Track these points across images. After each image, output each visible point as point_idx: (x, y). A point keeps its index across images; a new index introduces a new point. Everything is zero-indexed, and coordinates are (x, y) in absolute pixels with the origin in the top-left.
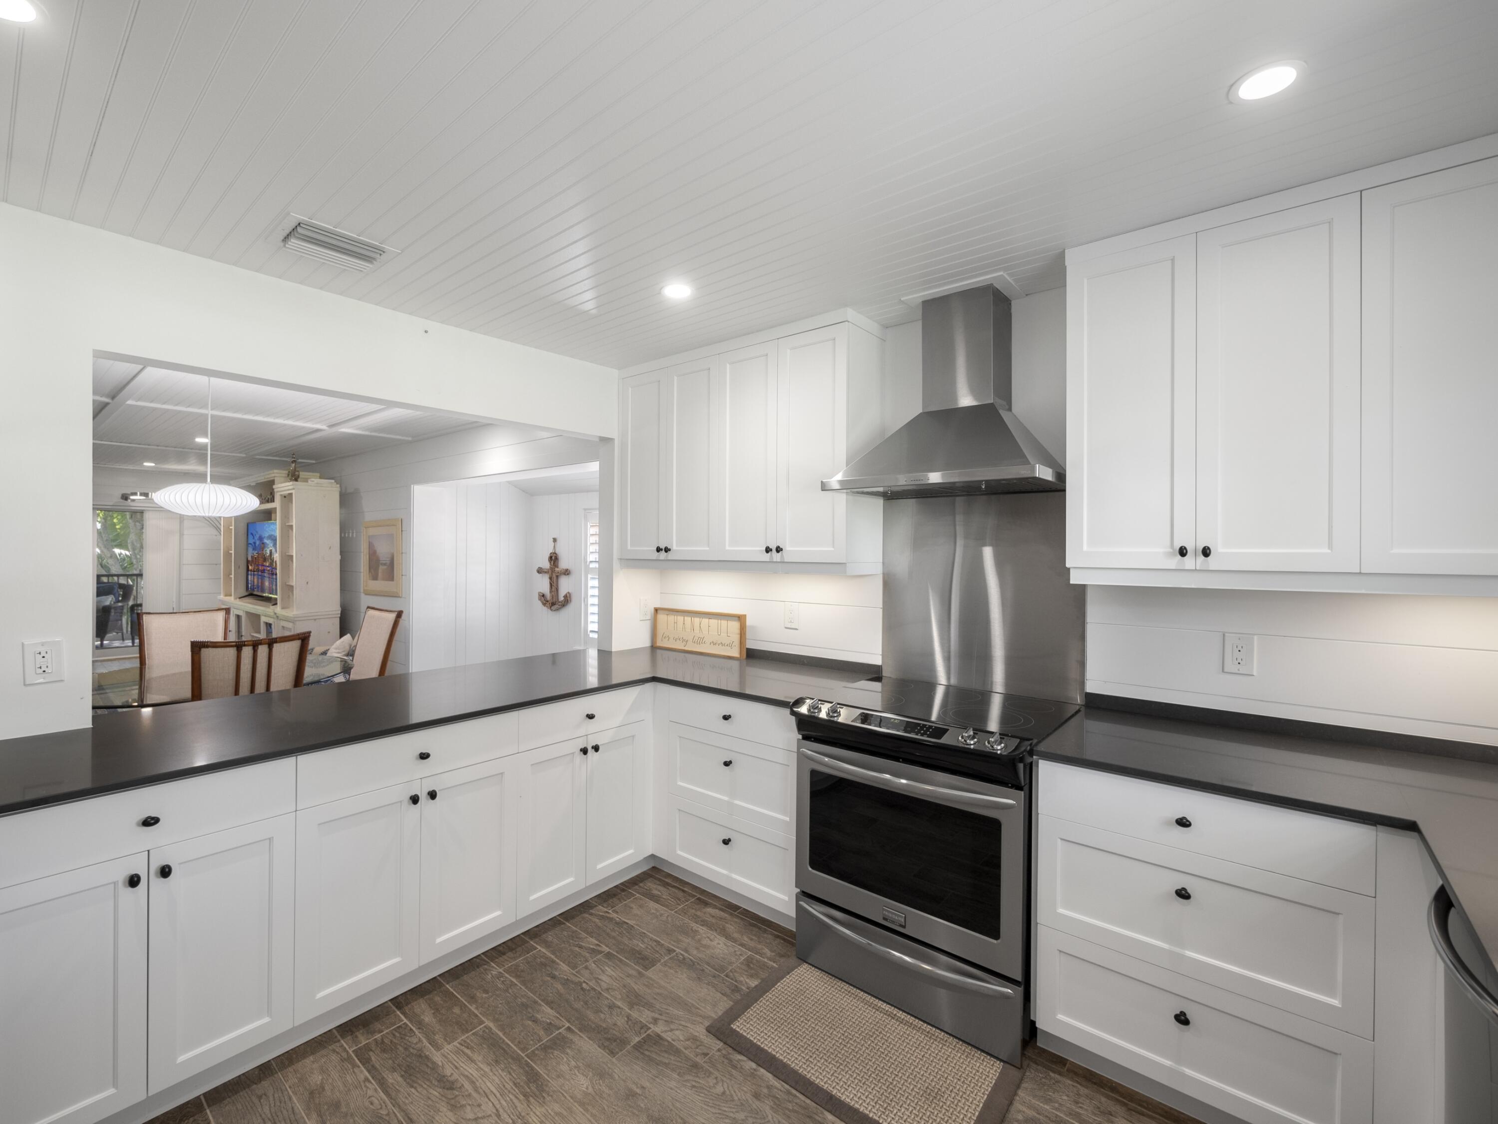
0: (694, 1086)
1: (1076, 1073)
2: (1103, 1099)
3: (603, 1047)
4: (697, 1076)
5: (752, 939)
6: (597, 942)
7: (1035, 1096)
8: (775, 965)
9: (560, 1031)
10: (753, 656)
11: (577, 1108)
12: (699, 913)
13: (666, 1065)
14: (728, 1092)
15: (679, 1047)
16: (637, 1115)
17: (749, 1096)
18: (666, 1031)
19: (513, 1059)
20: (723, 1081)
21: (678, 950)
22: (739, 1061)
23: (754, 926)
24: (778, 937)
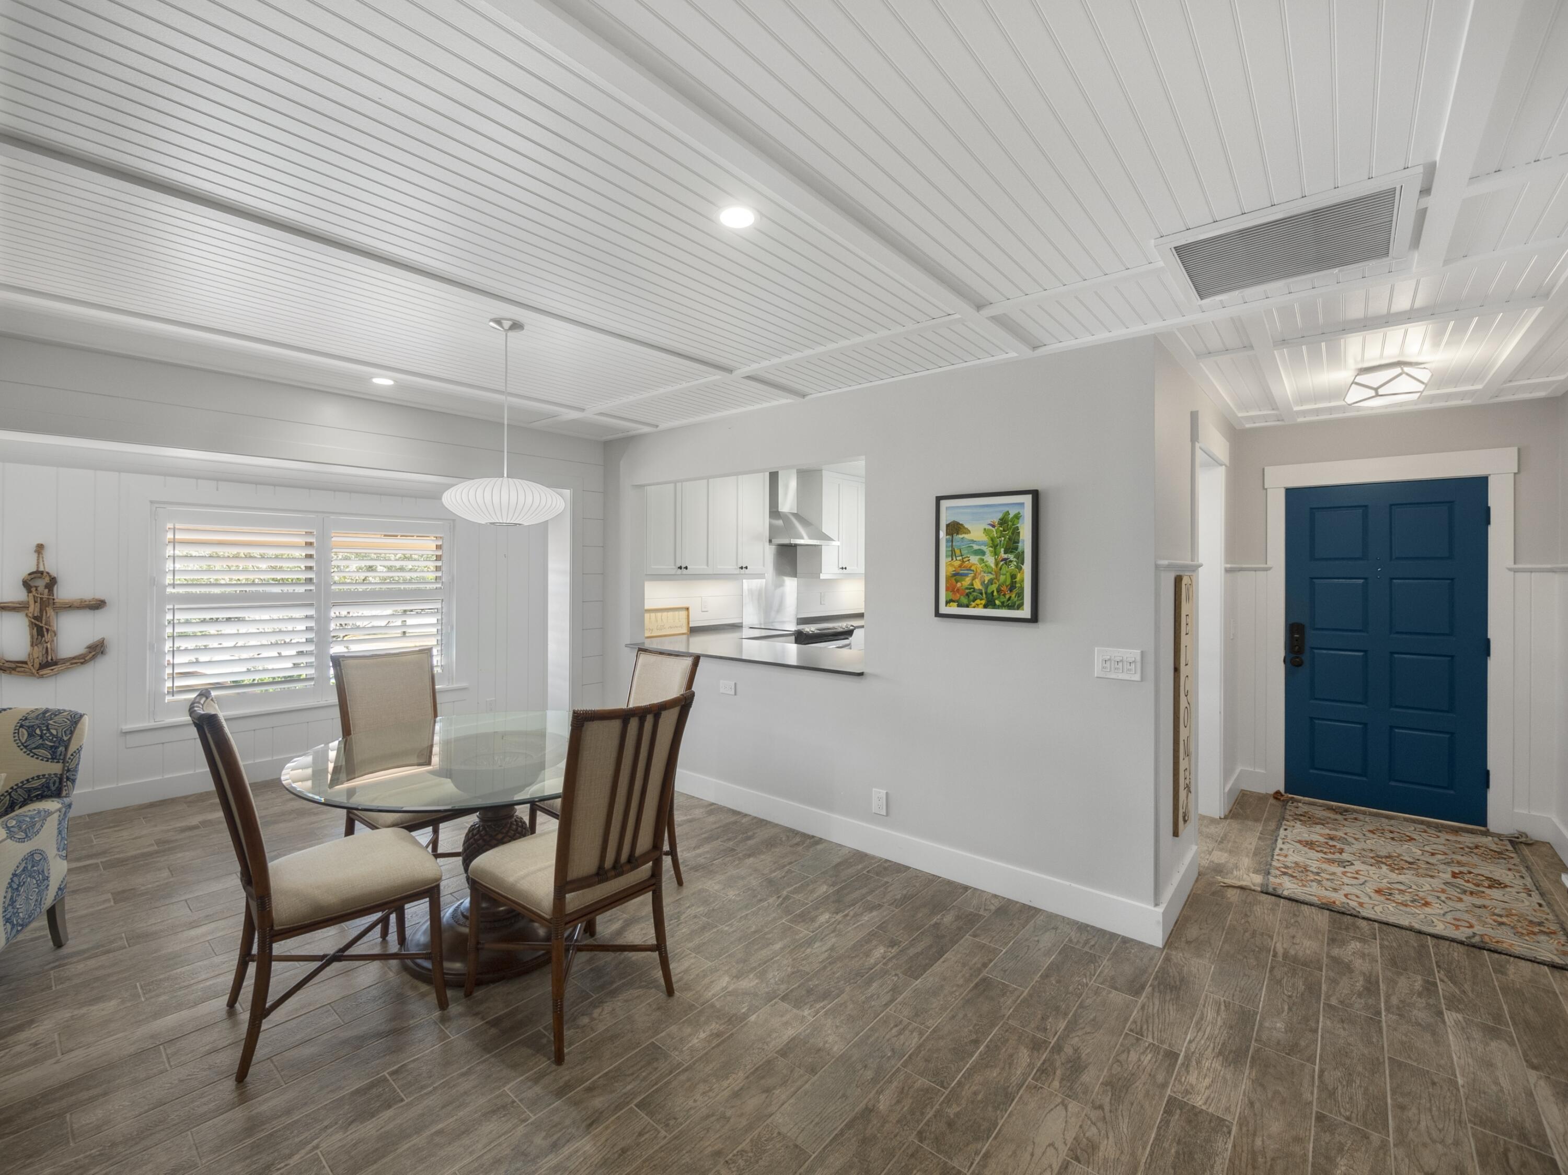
10: (694, 631)
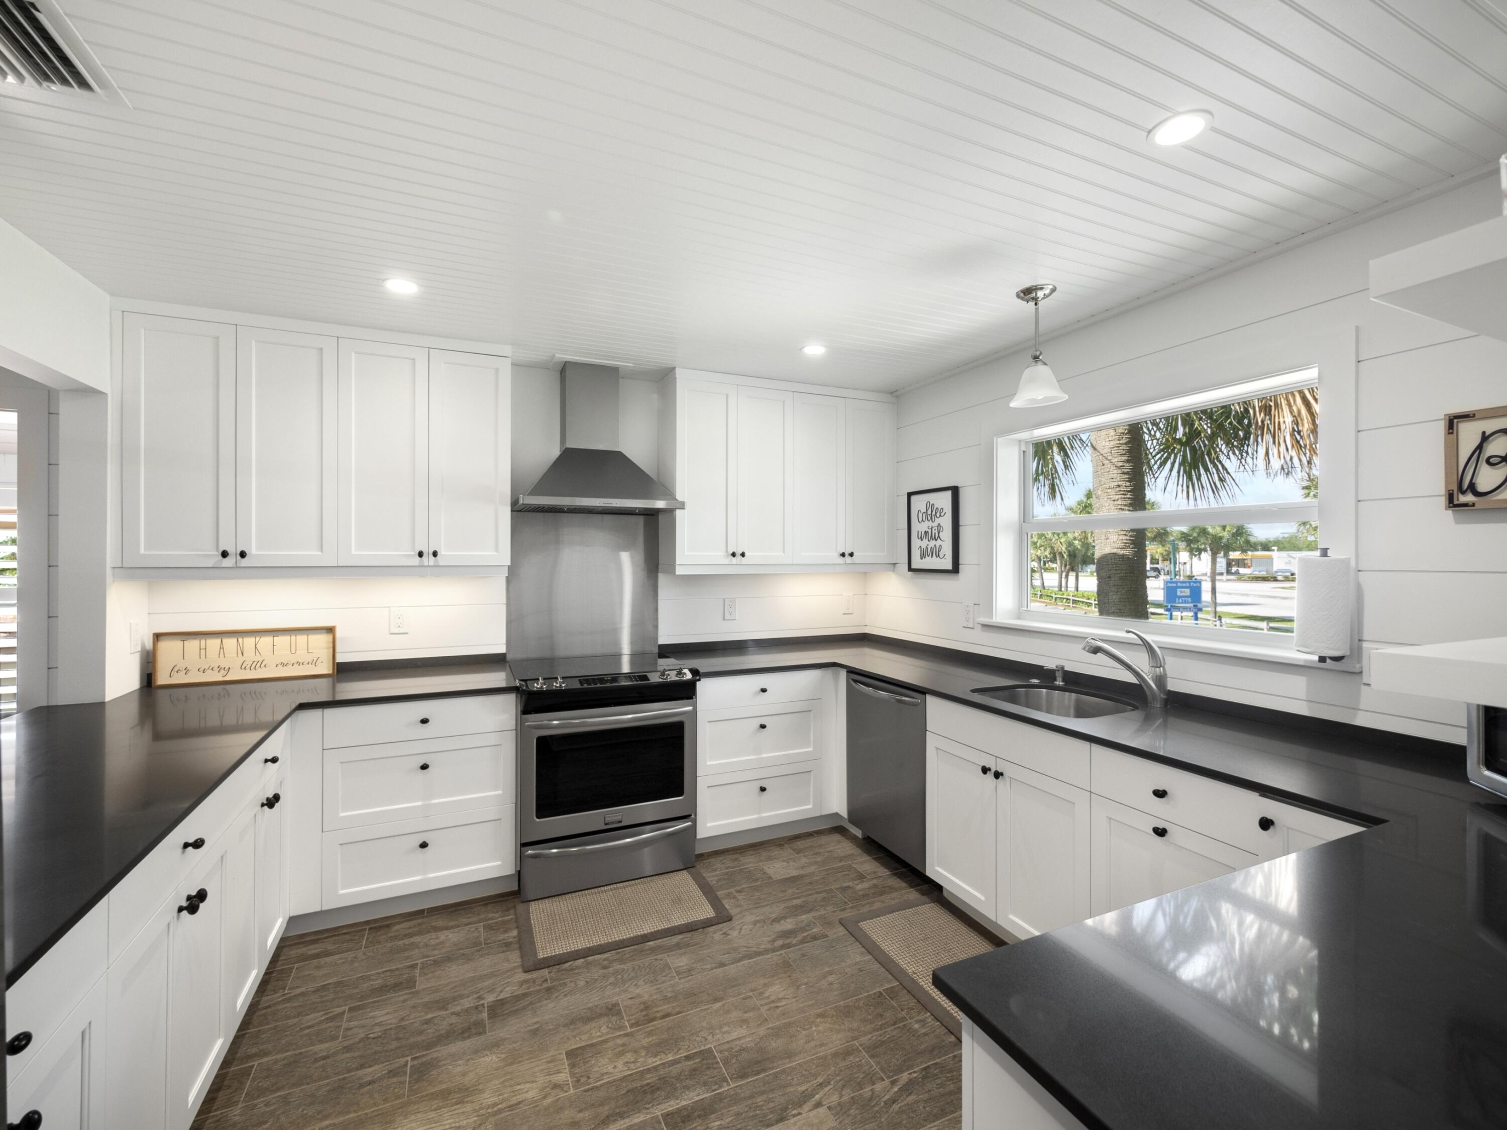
0: (565, 995)
1: (711, 855)
2: (730, 856)
3: (464, 1039)
4: (559, 991)
5: (469, 918)
6: (324, 1013)
7: (710, 872)
8: (511, 917)
9: (409, 1065)
11: (509, 1069)
12: (390, 935)
13: (531, 1003)
14: (588, 980)
15: (522, 992)
16: (557, 1032)
17: (601, 971)
18: (498, 995)
19: (401, 1108)
20: (577, 979)
21: (419, 962)
22: (570, 966)
23: (456, 910)
24: (486, 904)
